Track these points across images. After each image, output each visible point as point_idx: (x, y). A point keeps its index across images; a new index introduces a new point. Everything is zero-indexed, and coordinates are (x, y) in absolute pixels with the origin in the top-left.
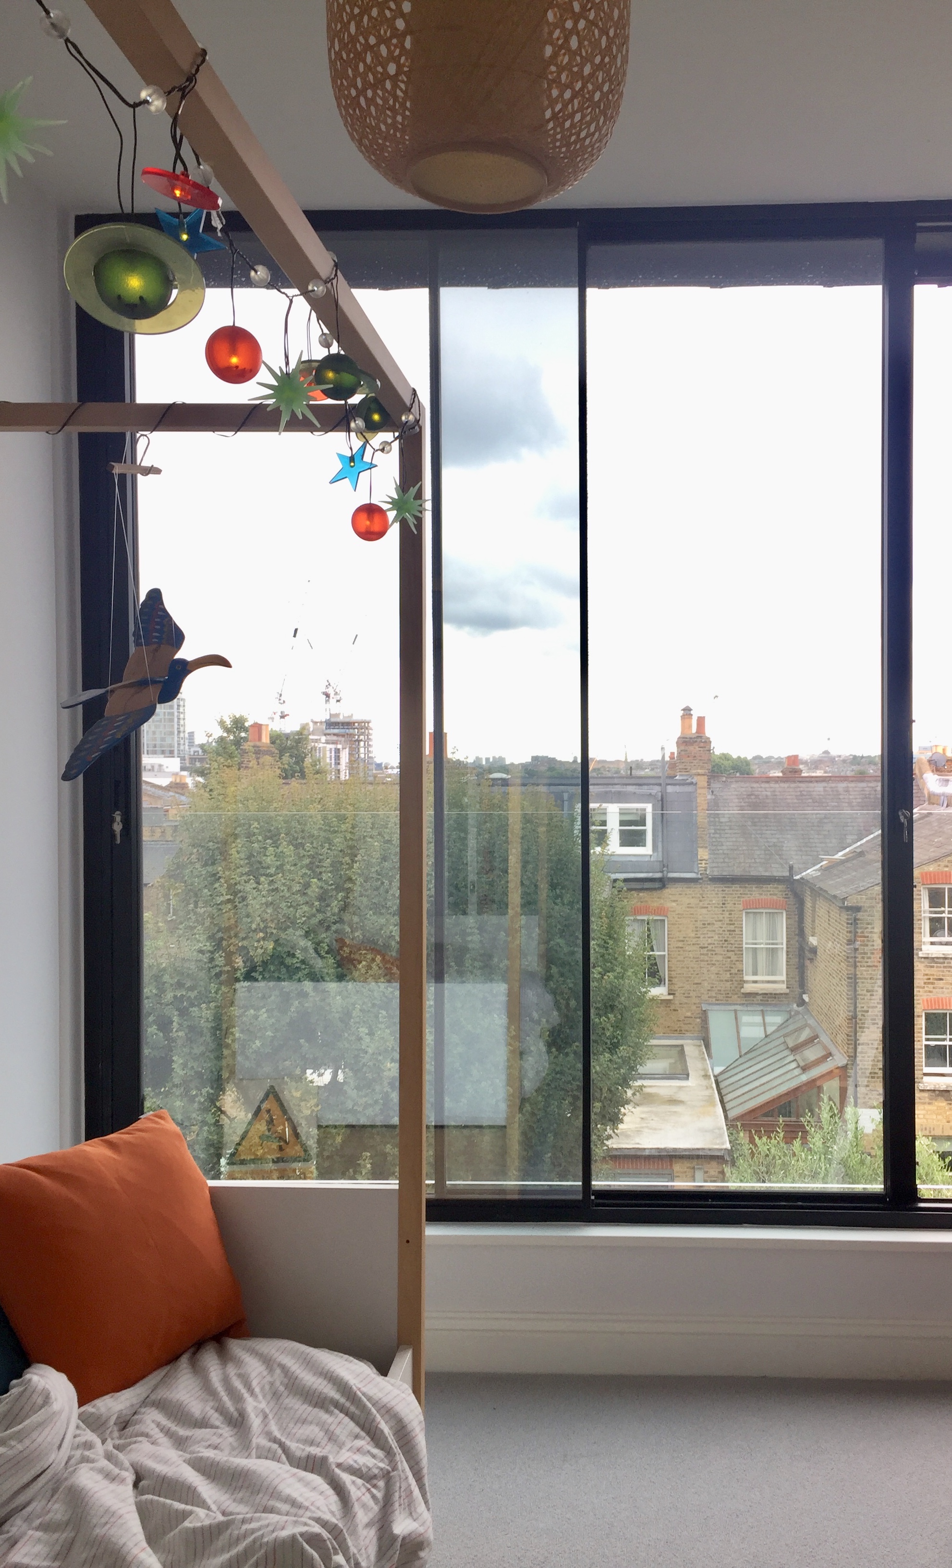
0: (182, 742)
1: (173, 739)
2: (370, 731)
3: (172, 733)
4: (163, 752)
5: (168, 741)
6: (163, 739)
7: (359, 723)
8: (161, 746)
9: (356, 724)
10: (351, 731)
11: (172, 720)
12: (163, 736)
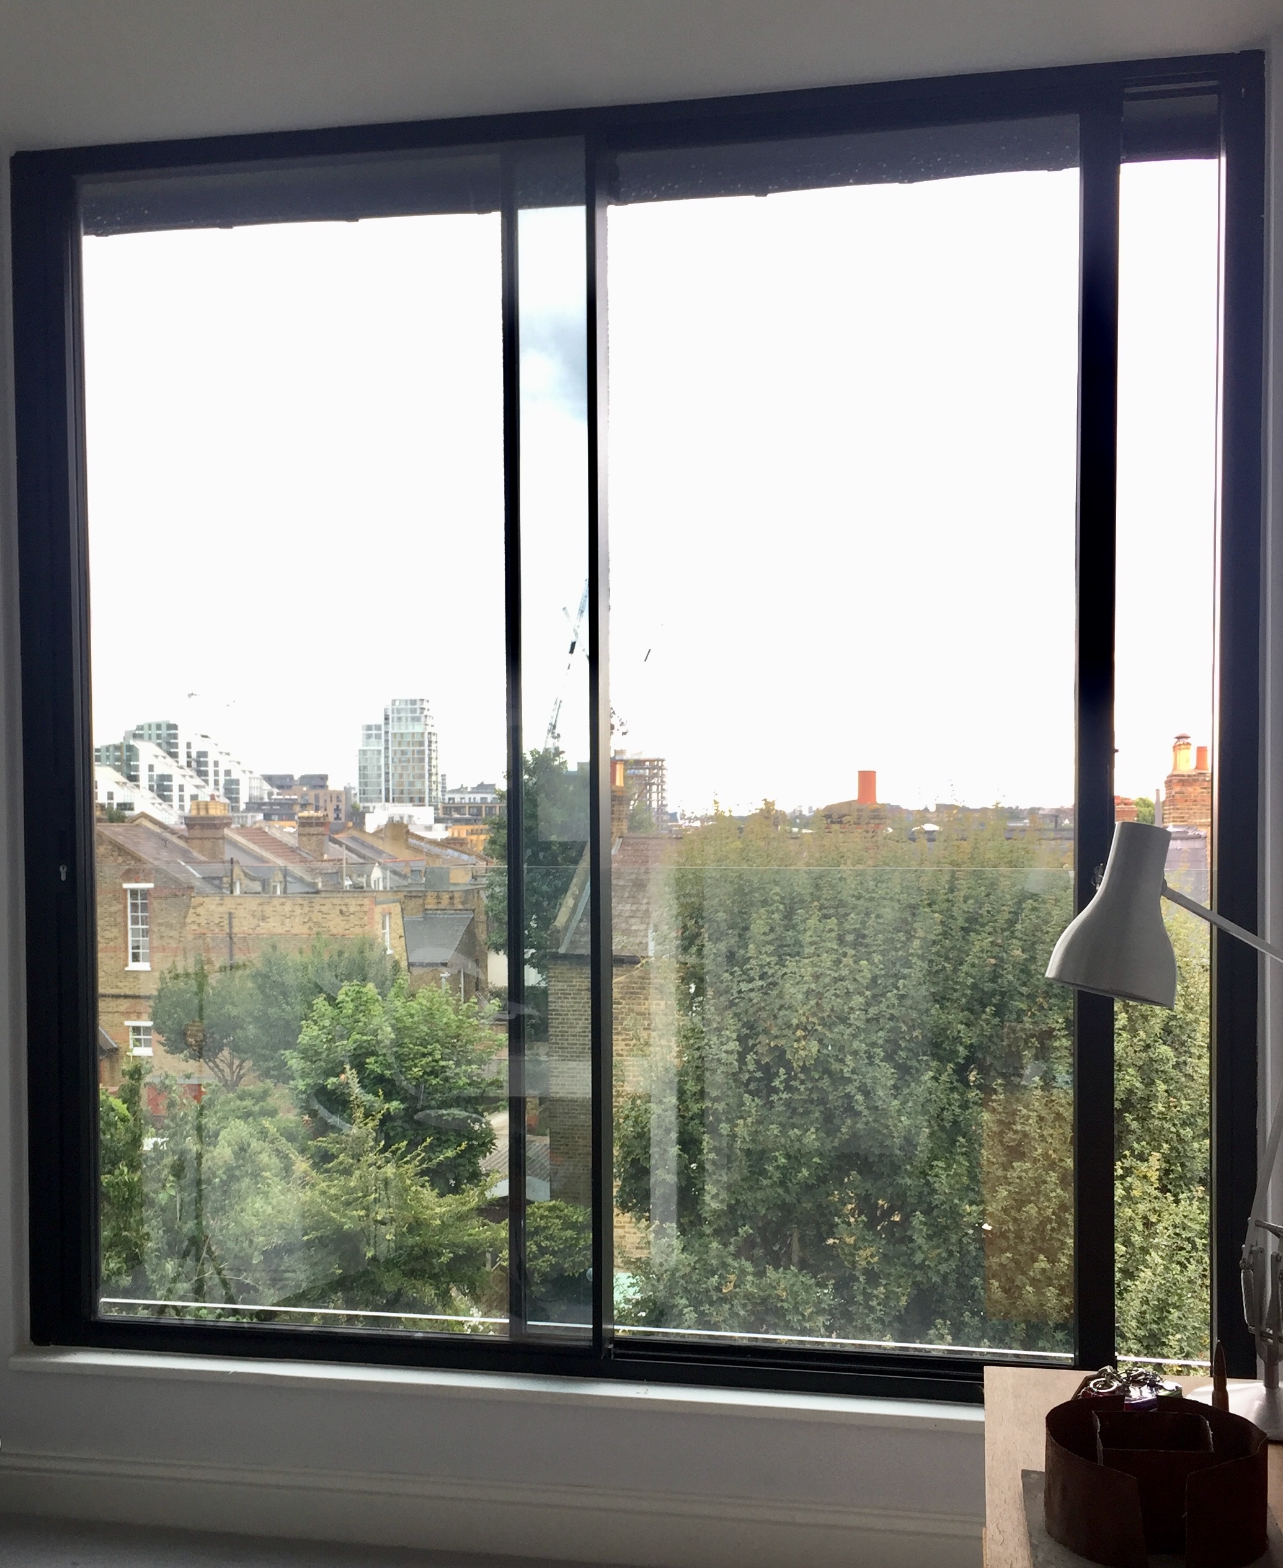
0: (434, 787)
1: (423, 783)
2: (664, 772)
3: (422, 776)
4: (411, 800)
5: (418, 786)
6: (412, 784)
7: (651, 761)
8: (410, 792)
9: (647, 763)
10: (641, 771)
11: (422, 760)
12: (411, 779)
